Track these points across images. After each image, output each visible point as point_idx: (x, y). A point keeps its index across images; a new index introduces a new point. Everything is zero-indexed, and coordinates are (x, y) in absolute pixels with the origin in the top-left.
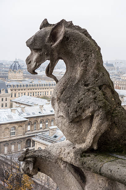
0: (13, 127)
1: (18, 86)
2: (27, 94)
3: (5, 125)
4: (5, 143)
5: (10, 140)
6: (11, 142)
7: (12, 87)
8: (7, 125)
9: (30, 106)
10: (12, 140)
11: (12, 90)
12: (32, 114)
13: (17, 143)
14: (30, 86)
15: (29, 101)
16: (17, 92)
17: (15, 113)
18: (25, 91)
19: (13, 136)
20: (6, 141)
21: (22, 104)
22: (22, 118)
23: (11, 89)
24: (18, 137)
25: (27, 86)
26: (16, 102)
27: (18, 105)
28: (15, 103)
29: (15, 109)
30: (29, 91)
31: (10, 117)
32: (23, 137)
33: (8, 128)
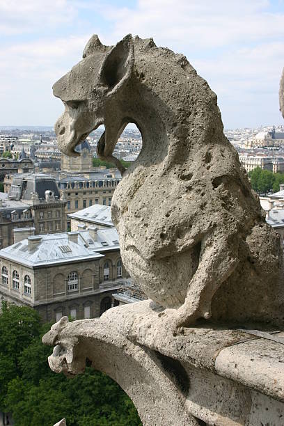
0: (74, 272)
1: (81, 184)
2: (101, 200)
3: (56, 268)
4: (56, 306)
5: (67, 300)
6: (69, 303)
7: (69, 187)
8: (60, 268)
9: (109, 226)
10: (71, 300)
11: (69, 194)
12: (113, 244)
14: (107, 185)
15: (106, 216)
16: (81, 197)
17: (76, 242)
18: (97, 195)
19: (72, 290)
20: (58, 302)
21: (90, 222)
22: (92, 252)
23: (68, 190)
24: (85, 294)
25: (101, 183)
26: (79, 220)
27: (82, 225)
28: (77, 222)
29: (77, 235)
30: (105, 195)
31: (65, 250)
32: (93, 292)
33: (63, 275)
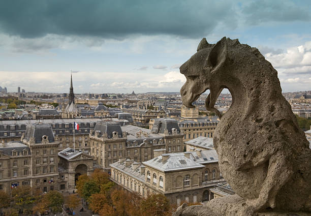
0: (187, 175)
1: (192, 125)
2: (203, 134)
3: (177, 173)
4: (177, 194)
5: (183, 192)
6: (185, 194)
7: (185, 126)
8: (180, 172)
9: (208, 149)
10: (186, 191)
11: (185, 130)
12: (210, 159)
13: (191, 195)
14: (207, 125)
15: (206, 143)
16: (192, 132)
17: (189, 158)
18: (201, 131)
19: (187, 186)
20: (178, 192)
21: (197, 147)
22: (198, 164)
23: (185, 128)
24: (194, 188)
25: (203, 124)
26: (191, 145)
27: (193, 148)
28: (190, 146)
29: (190, 154)
30: (206, 131)
31: (183, 162)
32: (198, 187)
33: (181, 177)
